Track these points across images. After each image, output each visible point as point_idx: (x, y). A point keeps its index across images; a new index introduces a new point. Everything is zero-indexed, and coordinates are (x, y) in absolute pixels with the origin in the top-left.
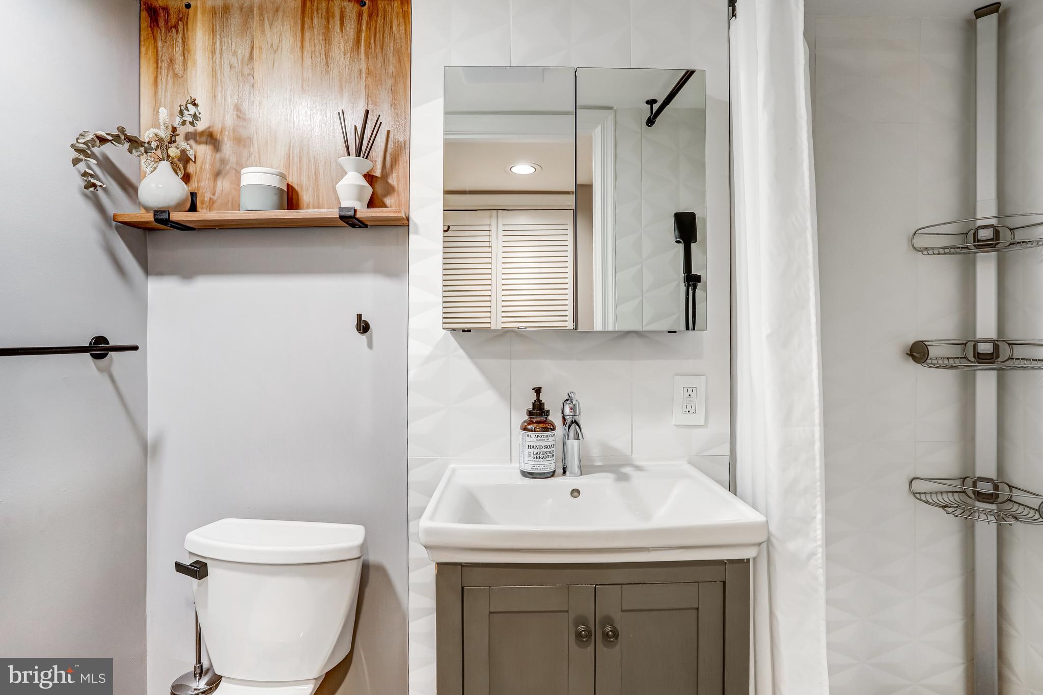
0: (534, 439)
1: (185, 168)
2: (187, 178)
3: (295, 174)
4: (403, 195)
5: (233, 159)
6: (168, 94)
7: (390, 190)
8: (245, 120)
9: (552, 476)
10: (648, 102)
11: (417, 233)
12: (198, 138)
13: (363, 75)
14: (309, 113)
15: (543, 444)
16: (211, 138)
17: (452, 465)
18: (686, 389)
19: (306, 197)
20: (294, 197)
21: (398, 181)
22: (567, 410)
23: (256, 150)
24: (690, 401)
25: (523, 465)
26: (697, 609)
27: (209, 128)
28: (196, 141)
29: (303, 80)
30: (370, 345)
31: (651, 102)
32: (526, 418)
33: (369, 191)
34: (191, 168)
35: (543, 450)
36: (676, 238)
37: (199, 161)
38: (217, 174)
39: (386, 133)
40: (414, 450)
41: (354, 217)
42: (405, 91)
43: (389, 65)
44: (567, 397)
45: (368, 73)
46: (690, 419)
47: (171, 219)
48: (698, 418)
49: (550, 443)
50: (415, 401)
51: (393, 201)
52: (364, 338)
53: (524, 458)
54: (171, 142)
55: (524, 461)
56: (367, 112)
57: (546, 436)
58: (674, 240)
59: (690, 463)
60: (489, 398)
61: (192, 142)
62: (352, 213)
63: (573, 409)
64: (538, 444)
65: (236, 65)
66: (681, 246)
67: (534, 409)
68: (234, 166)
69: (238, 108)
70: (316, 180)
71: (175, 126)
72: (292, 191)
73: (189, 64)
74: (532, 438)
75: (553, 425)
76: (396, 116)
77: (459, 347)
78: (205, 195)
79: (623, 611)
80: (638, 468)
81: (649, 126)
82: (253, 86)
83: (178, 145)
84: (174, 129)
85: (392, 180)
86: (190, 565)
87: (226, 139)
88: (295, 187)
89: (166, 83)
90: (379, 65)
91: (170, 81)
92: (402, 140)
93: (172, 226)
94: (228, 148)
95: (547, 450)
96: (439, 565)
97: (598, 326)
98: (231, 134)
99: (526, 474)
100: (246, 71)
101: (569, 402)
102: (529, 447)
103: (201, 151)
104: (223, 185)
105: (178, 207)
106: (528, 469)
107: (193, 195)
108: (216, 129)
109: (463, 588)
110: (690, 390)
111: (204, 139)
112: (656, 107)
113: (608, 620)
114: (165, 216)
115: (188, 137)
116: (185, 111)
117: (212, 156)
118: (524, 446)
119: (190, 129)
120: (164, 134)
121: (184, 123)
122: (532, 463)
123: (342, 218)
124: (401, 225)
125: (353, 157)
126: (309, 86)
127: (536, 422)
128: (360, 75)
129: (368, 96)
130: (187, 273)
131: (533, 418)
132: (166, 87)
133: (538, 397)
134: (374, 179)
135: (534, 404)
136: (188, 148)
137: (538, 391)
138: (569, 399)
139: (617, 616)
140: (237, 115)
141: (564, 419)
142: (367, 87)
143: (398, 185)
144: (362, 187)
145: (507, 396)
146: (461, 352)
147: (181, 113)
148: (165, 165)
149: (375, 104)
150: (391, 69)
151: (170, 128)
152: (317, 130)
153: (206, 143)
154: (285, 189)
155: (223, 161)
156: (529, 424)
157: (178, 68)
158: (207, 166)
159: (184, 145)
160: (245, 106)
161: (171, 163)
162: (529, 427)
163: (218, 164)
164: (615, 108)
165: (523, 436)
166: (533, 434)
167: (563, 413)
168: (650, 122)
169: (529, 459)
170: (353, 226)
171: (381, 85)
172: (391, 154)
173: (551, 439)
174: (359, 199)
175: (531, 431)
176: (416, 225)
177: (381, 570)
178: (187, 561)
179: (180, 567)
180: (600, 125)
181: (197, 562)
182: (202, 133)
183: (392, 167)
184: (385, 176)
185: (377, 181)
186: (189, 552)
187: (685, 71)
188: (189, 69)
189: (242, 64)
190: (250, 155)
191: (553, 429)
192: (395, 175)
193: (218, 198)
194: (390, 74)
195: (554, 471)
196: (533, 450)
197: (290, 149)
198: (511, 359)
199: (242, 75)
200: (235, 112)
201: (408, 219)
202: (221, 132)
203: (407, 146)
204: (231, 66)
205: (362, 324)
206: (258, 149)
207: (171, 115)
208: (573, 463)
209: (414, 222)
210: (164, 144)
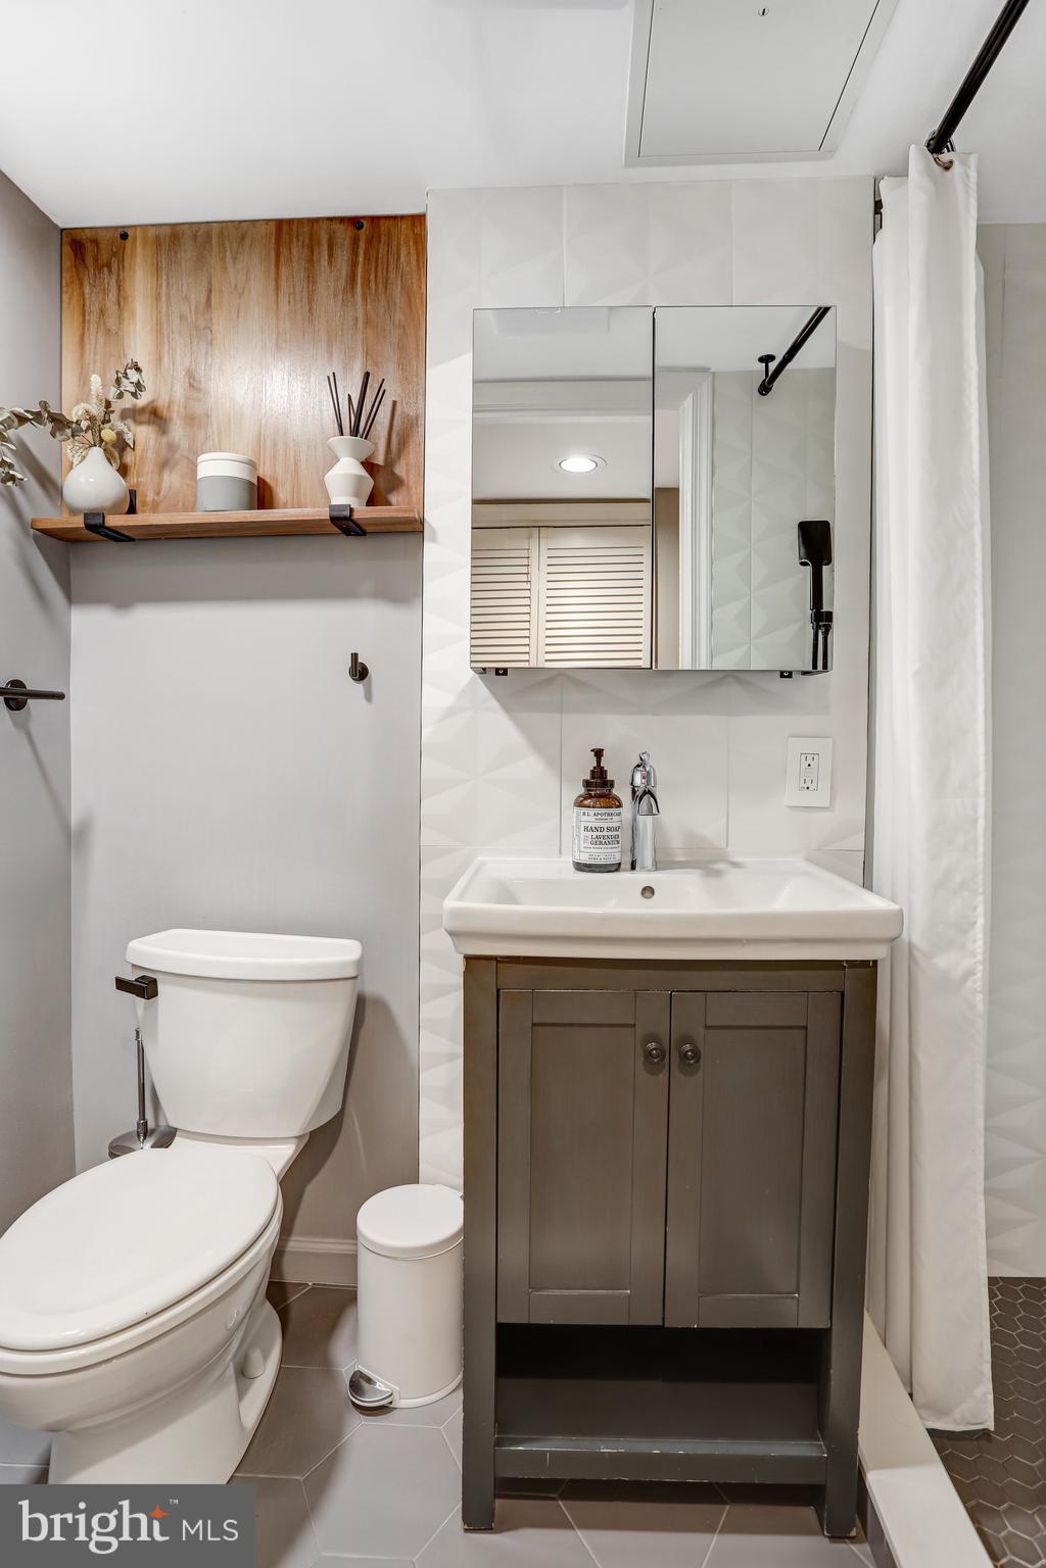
0: (592, 818)
1: (121, 458)
2: (123, 470)
3: (268, 464)
4: (414, 489)
5: (184, 444)
6: (98, 357)
7: (396, 483)
8: (199, 390)
9: (617, 870)
10: (761, 360)
11: (434, 540)
12: (138, 418)
13: (360, 325)
14: (286, 380)
15: (605, 825)
16: (155, 416)
17: (480, 858)
18: (803, 757)
19: (281, 493)
20: (267, 494)
21: (408, 472)
22: (638, 780)
23: (216, 431)
24: (811, 773)
25: (577, 854)
26: (806, 1028)
27: (153, 402)
28: (135, 421)
29: (278, 334)
30: (368, 697)
31: (766, 359)
32: (582, 790)
33: (370, 483)
34: (129, 457)
35: (605, 833)
36: (800, 558)
37: (139, 448)
38: (164, 465)
39: (390, 404)
40: (428, 837)
41: (350, 518)
42: (418, 345)
43: (395, 310)
44: (638, 761)
45: (367, 322)
46: (810, 799)
47: (106, 525)
48: (820, 798)
49: (615, 825)
50: (430, 769)
51: (400, 498)
52: (360, 687)
53: (579, 845)
54: (106, 421)
55: (579, 849)
56: (367, 375)
57: (608, 814)
58: (797, 561)
59: (808, 859)
60: (531, 766)
61: (129, 422)
62: (347, 513)
63: (647, 777)
64: (598, 825)
65: (188, 315)
66: (809, 569)
67: (593, 778)
68: (186, 453)
69: (190, 375)
70: (297, 471)
71: (110, 400)
72: (264, 488)
73: (126, 315)
74: (591, 817)
75: (619, 801)
76: (405, 380)
77: (491, 696)
78: (147, 494)
79: (707, 1027)
80: (736, 865)
81: (764, 395)
82: (211, 343)
83: (113, 425)
84: (108, 404)
85: (400, 470)
86: (136, 980)
87: (175, 416)
88: (268, 480)
89: (96, 343)
90: (382, 310)
91: (101, 340)
92: (412, 413)
93: (106, 536)
94: (177, 431)
95: (610, 833)
96: (468, 958)
97: (685, 663)
98: (182, 410)
99: (581, 867)
100: (202, 323)
101: (641, 768)
102: (586, 829)
103: (142, 435)
104: (172, 480)
105: (115, 509)
106: (585, 859)
107: (133, 494)
108: (162, 403)
109: (498, 990)
110: (810, 757)
111: (145, 417)
112: (773, 366)
113: (687, 1039)
114: (98, 521)
115: (125, 415)
116: (124, 379)
117: (156, 441)
118: (578, 827)
119: (128, 402)
120: (97, 410)
121: (120, 396)
122: (589, 850)
123: (333, 519)
124: (412, 529)
125: (347, 437)
126: (286, 342)
127: (596, 796)
128: (356, 324)
129: (367, 353)
130: (123, 601)
131: (591, 790)
132: (95, 348)
133: (599, 762)
134: (376, 469)
135: (593, 772)
136: (126, 430)
137: (599, 753)
138: (641, 765)
139: (699, 1034)
140: (190, 384)
141: (634, 792)
142: (365, 341)
143: (408, 476)
144: (360, 477)
145: (556, 763)
146: (494, 703)
147: (118, 381)
148: (97, 453)
149: (376, 364)
150: (398, 316)
151: (104, 402)
152: (297, 402)
153: (149, 423)
154: (256, 483)
155: (172, 447)
156: (585, 799)
157: (111, 322)
158: (150, 454)
159: (120, 426)
160: (200, 373)
161: (105, 450)
162: (586, 802)
163: (164, 451)
164: (713, 370)
165: (578, 814)
166: (592, 811)
167: (632, 784)
168: (765, 389)
169: (586, 845)
170: (347, 532)
171: (385, 337)
172: (398, 434)
173: (616, 818)
174: (357, 494)
175: (590, 807)
176: (433, 530)
177: (381, 1005)
178: (131, 976)
179: (122, 984)
180: (691, 396)
181: (143, 977)
182: (143, 410)
183: (400, 452)
184: (390, 462)
185: (378, 471)
186: (133, 965)
187: (816, 308)
188: (126, 322)
189: (197, 313)
190: (207, 438)
191: (620, 806)
192: (403, 462)
193: (165, 497)
194: (397, 322)
195: (619, 864)
196: (591, 833)
197: (260, 429)
198: (561, 712)
199: (197, 328)
200: (187, 380)
201: (422, 523)
202: (169, 406)
203: (421, 422)
204: (181, 317)
205: (358, 668)
206: (219, 429)
207: (104, 385)
208: (646, 856)
209: (430, 526)
210: (95, 424)
